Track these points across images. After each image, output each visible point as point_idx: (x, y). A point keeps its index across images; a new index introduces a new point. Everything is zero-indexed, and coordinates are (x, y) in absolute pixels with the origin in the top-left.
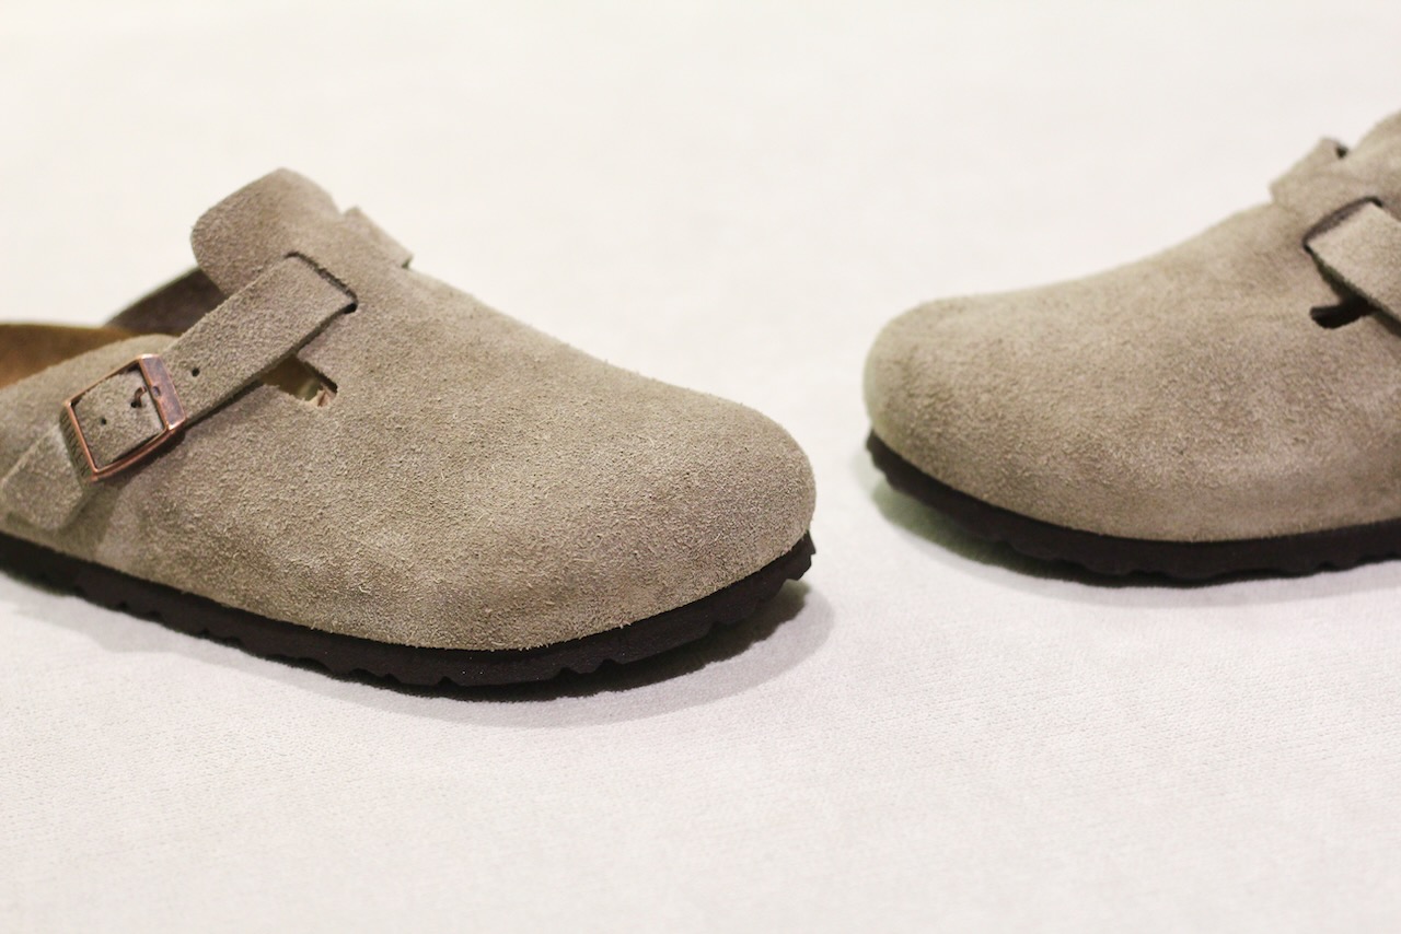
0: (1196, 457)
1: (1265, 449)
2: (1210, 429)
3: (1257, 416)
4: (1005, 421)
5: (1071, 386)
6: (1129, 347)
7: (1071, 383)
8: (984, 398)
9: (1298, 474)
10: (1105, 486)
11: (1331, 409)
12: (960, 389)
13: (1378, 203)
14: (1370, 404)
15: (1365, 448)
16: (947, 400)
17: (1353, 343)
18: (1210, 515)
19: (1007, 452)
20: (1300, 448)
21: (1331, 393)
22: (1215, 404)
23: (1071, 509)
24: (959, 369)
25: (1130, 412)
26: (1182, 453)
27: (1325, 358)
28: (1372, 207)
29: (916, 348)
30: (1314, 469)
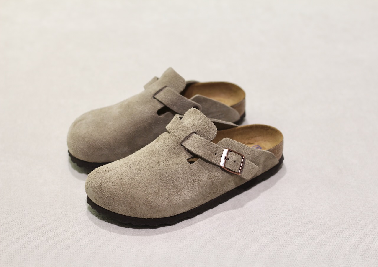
0: (171, 199)
1: (184, 194)
2: (172, 192)
3: (181, 187)
4: (128, 198)
5: (141, 187)
6: (150, 176)
7: (140, 187)
8: (122, 193)
9: (192, 198)
10: (153, 209)
11: (196, 182)
12: (116, 192)
13: (196, 133)
14: (203, 179)
15: (204, 189)
16: (113, 195)
17: (197, 166)
18: (175, 210)
19: (130, 205)
20: (191, 192)
21: (195, 178)
22: (172, 186)
23: (146, 215)
24: (114, 187)
25: (155, 191)
26: (168, 198)
27: (192, 171)
28: (194, 134)
29: (101, 183)
30: (195, 196)
